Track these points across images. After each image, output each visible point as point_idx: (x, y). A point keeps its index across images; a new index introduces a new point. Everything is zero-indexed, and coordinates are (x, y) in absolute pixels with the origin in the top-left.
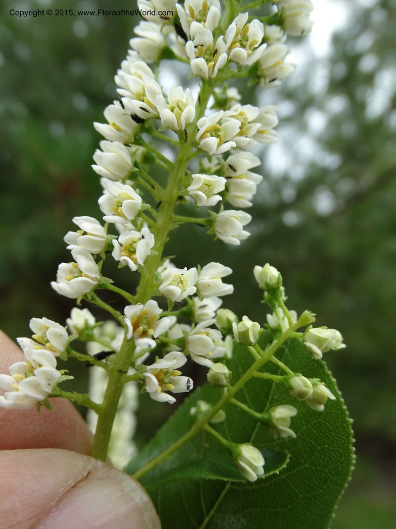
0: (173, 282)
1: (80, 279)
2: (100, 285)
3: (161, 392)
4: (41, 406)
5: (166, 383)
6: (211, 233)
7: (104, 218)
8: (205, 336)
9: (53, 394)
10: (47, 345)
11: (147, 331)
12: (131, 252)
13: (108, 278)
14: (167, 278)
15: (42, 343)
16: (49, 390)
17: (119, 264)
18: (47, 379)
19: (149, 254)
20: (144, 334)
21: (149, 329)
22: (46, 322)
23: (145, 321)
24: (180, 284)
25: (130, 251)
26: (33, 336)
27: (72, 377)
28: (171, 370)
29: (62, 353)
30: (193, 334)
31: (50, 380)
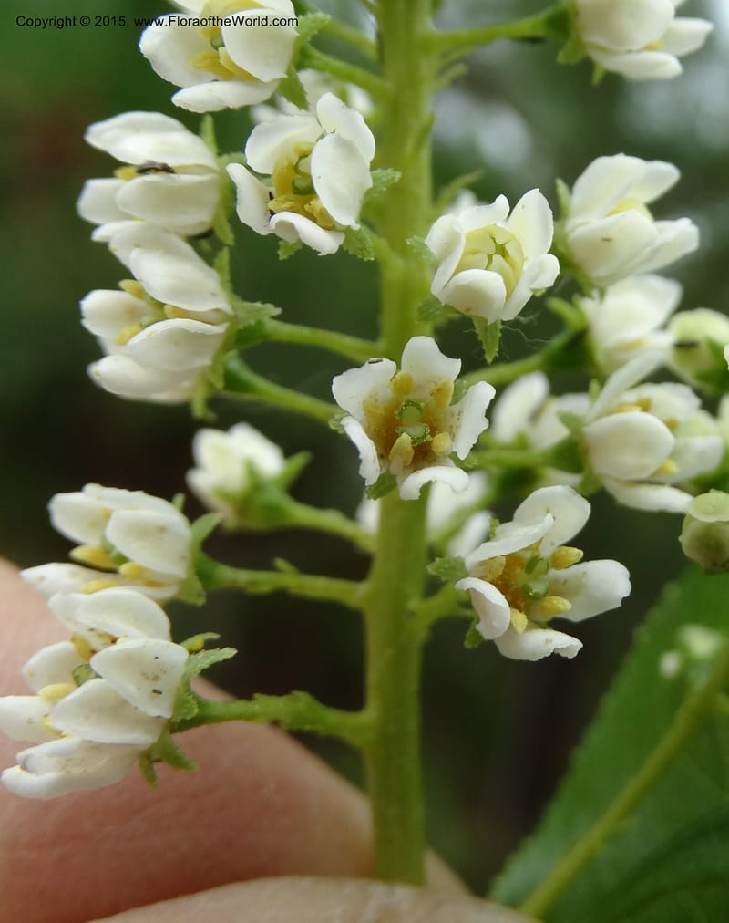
0: (471, 258)
1: (160, 327)
2: (240, 332)
3: (529, 628)
4: (156, 766)
5: (537, 597)
6: (574, 60)
7: (178, 99)
8: (637, 415)
9: (178, 719)
10: (124, 569)
11: (429, 443)
12: (300, 191)
13: (258, 305)
14: (448, 250)
15: (107, 567)
16: (161, 709)
17: (278, 247)
18: (145, 675)
19: (370, 184)
20: (424, 455)
21: (433, 434)
22: (100, 498)
23: (412, 411)
24: (498, 259)
25: (297, 191)
26: (77, 553)
27: (229, 652)
28: (545, 552)
29: (183, 583)
30: (599, 416)
31: (156, 678)
